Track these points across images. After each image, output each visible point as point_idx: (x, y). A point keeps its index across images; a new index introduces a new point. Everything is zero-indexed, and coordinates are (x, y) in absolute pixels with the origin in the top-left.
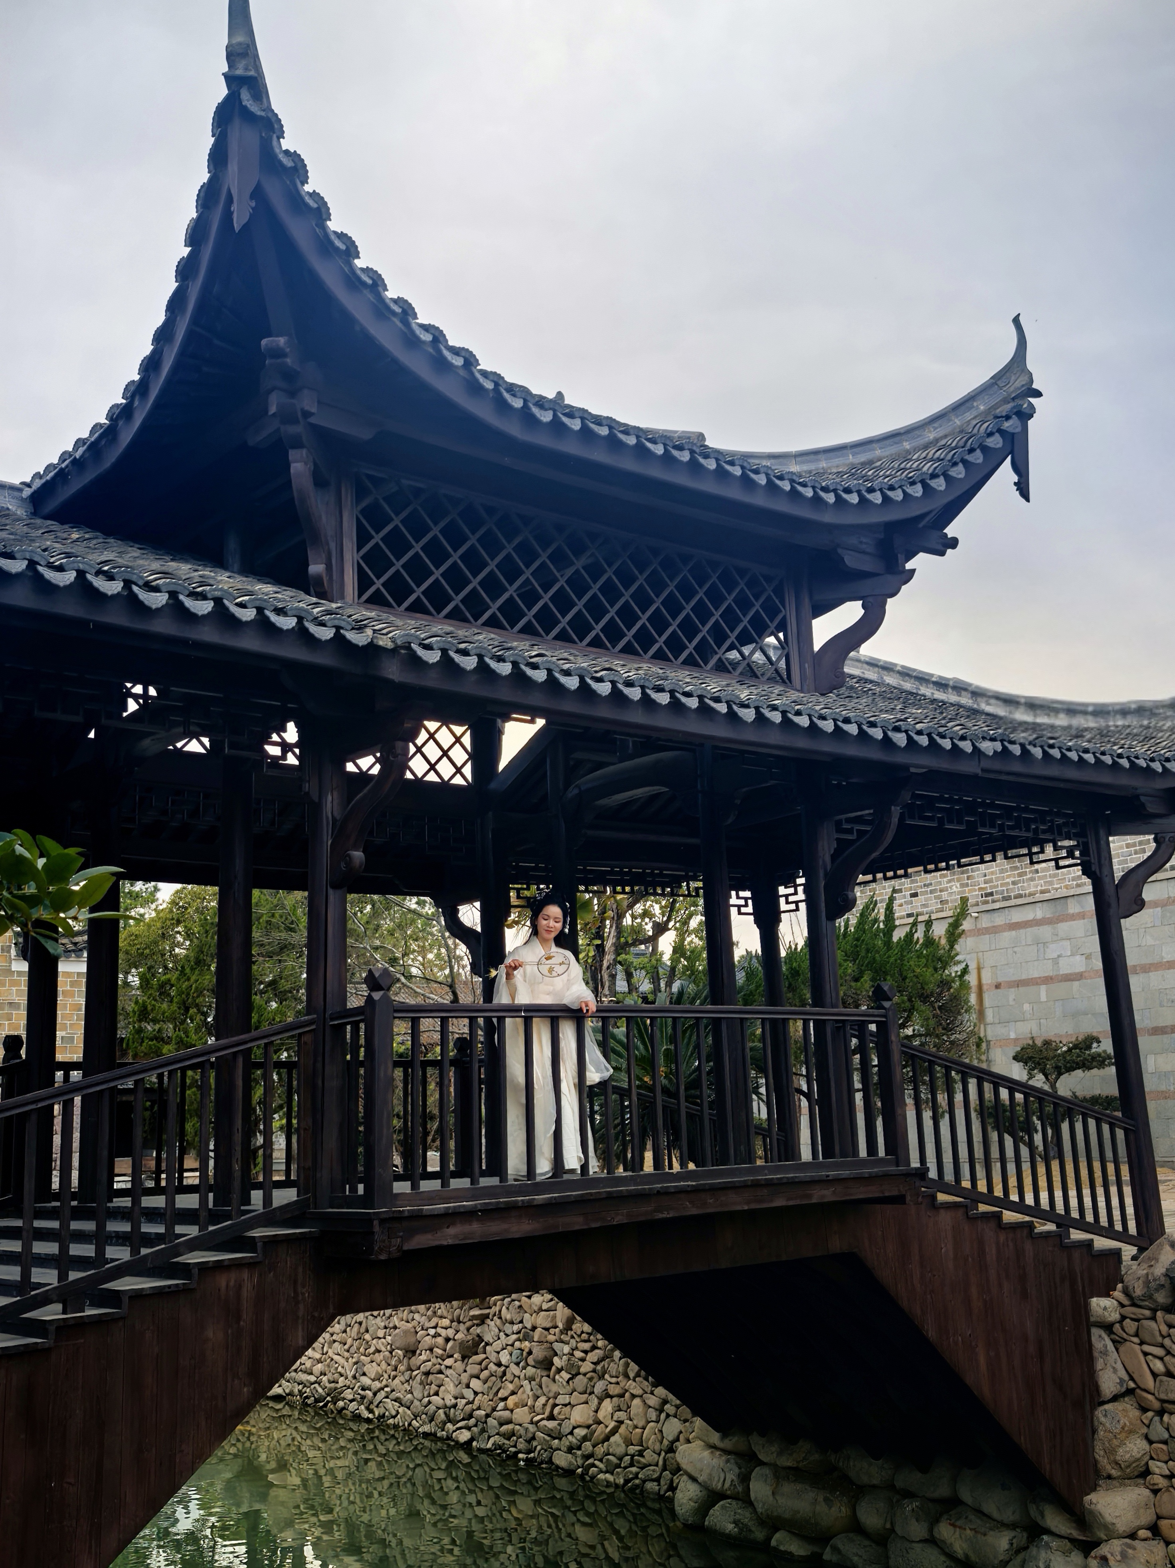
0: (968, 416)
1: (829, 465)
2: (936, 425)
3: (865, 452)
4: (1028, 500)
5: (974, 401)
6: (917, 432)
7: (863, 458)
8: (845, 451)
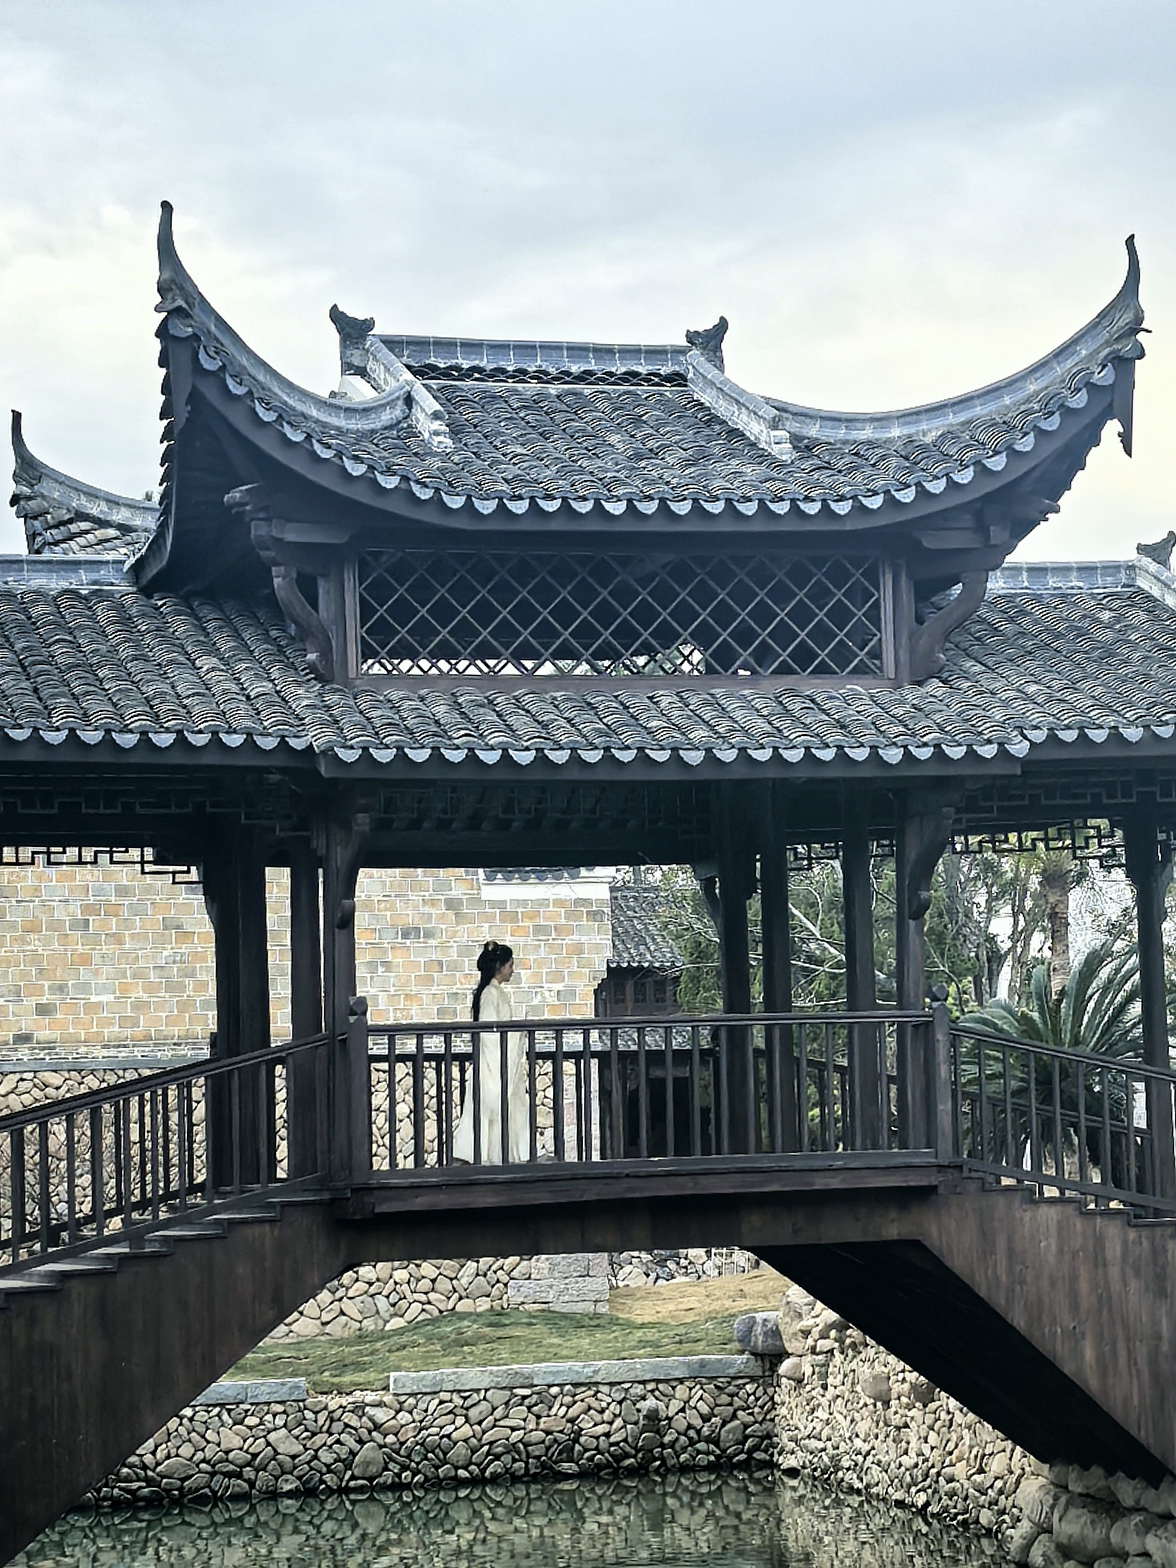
0: (1069, 363)
1: (929, 427)
2: (1038, 375)
3: (963, 410)
4: (1130, 455)
5: (1077, 344)
6: (1019, 384)
7: (963, 417)
8: (946, 410)
